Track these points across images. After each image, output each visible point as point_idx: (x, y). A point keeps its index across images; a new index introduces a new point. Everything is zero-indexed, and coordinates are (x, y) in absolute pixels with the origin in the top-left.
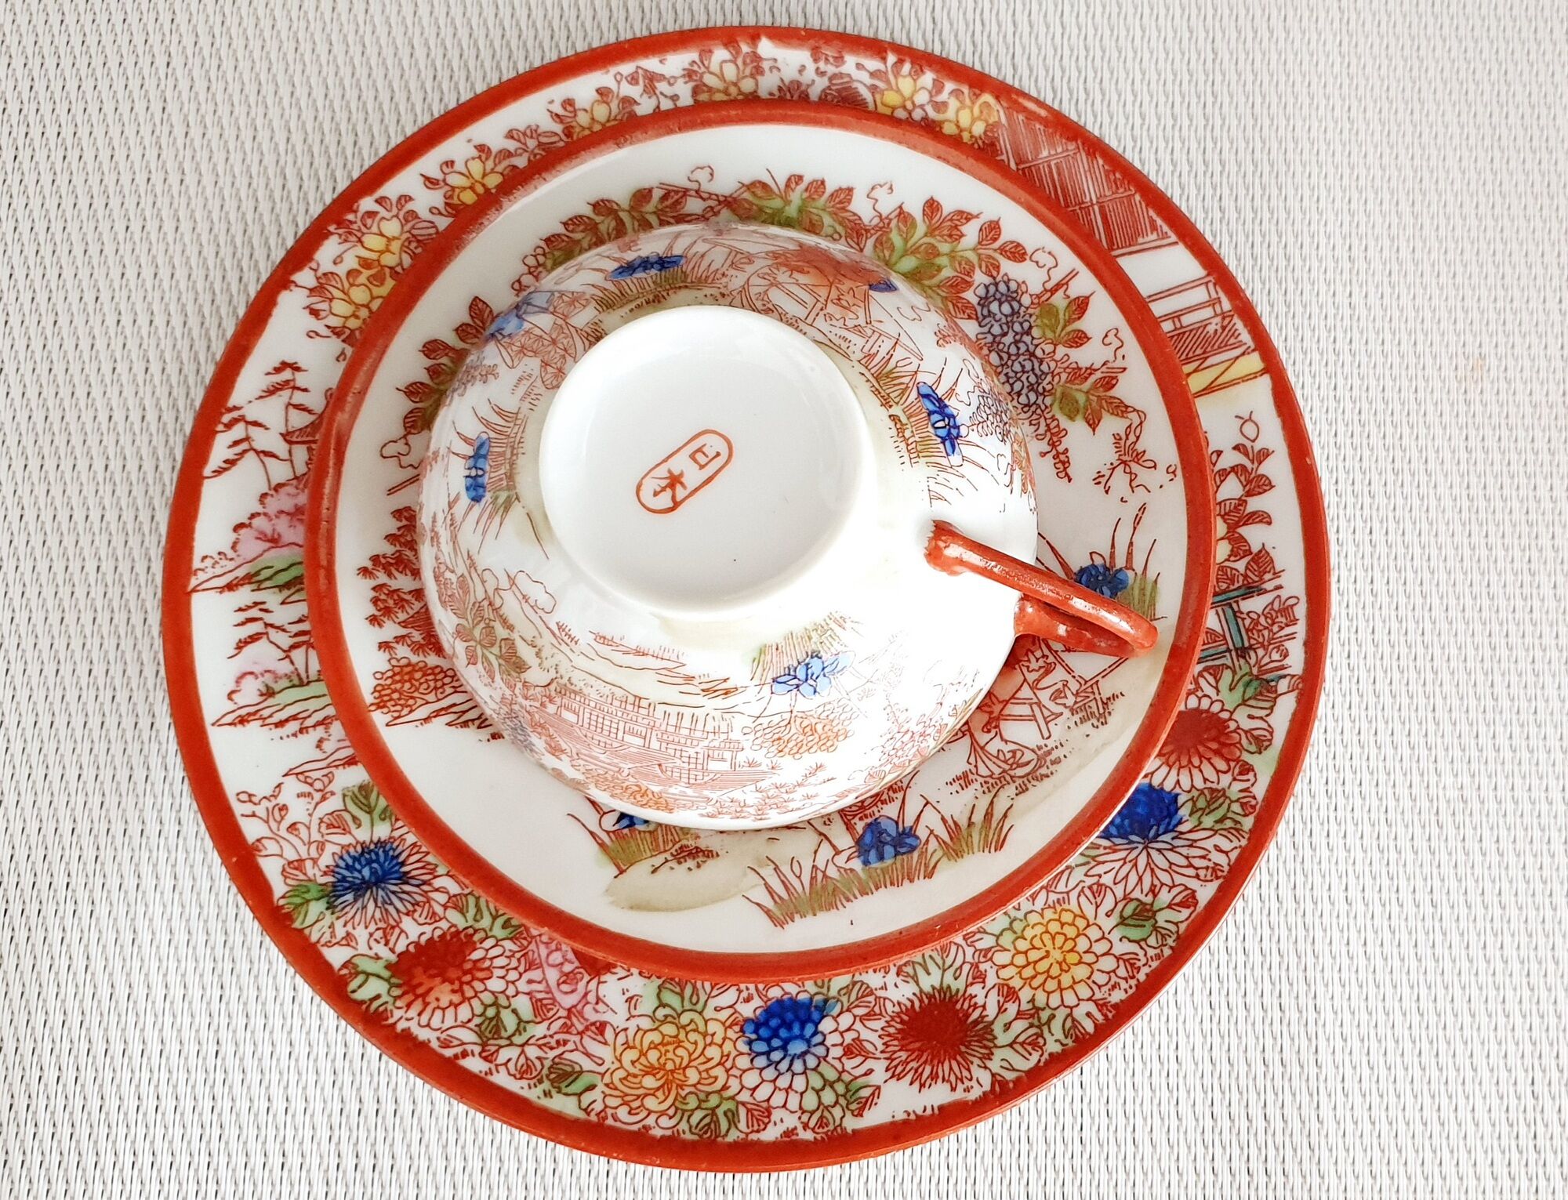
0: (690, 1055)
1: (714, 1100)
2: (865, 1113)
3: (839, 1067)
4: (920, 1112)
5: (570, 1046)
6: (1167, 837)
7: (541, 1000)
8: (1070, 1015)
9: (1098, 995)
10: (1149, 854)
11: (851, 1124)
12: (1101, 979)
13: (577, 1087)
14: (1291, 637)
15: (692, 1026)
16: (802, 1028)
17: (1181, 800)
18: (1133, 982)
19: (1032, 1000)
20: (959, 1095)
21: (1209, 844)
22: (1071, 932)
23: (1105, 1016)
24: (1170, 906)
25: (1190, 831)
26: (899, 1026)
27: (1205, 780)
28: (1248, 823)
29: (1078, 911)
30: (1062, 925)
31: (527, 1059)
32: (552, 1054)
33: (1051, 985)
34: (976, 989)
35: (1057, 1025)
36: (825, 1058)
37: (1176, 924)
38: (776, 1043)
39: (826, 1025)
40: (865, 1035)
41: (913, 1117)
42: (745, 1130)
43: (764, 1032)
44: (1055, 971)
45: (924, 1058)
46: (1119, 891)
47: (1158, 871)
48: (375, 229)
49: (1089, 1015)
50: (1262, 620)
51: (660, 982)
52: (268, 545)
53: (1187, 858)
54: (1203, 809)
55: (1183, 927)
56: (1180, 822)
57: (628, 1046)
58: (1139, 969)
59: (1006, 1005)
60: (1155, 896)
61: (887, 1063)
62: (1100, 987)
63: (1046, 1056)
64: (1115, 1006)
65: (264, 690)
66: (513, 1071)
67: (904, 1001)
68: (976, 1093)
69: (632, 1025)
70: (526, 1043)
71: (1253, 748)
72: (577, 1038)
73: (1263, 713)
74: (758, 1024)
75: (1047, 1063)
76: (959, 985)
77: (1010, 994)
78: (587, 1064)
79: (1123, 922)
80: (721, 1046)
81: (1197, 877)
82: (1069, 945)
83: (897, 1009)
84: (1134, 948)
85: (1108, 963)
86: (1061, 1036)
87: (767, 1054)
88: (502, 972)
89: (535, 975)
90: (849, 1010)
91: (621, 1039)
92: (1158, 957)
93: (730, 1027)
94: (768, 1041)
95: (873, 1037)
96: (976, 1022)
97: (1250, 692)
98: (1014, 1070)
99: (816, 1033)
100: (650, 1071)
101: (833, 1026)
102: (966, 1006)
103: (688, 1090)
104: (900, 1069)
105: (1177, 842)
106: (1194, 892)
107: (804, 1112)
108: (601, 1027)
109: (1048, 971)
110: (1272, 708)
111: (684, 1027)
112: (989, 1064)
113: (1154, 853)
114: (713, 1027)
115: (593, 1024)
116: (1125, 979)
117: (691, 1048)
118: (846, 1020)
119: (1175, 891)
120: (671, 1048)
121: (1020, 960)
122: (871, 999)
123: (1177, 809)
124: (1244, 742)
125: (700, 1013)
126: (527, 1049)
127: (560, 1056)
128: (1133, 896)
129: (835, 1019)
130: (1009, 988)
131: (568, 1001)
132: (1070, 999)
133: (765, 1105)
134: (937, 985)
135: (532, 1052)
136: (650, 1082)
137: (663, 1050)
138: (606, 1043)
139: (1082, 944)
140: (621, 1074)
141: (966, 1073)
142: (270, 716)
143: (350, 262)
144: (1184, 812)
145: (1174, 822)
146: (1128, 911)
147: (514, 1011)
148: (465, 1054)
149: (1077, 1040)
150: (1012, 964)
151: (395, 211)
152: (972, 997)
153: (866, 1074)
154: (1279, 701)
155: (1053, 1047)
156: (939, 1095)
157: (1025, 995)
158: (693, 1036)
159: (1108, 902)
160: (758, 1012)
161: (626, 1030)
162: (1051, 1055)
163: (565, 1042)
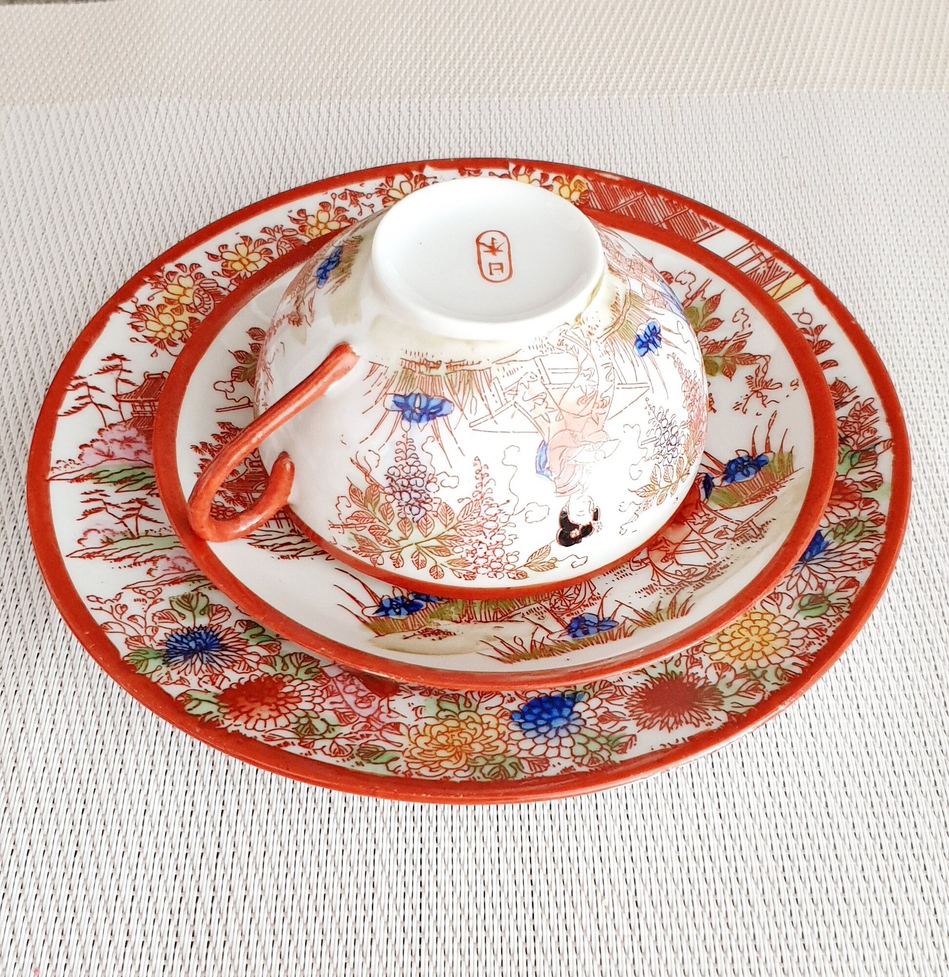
0: (472, 736)
1: (499, 759)
2: (628, 750)
3: (598, 729)
4: (673, 742)
5: (372, 737)
6: (821, 555)
7: (343, 713)
8: (780, 667)
9: (798, 652)
10: (809, 568)
11: (617, 758)
12: (798, 643)
13: (384, 758)
14: (876, 420)
15: (470, 720)
16: (560, 711)
17: (823, 533)
18: (824, 638)
19: (745, 666)
20: (703, 728)
21: (856, 549)
22: (762, 624)
23: (809, 662)
24: (838, 590)
25: (838, 547)
26: (639, 700)
27: (839, 517)
28: (882, 529)
29: (763, 611)
30: (754, 621)
31: (338, 745)
32: (358, 743)
33: (756, 656)
34: (696, 669)
35: (770, 676)
36: (584, 726)
37: (847, 598)
38: (540, 722)
39: (579, 707)
40: (612, 708)
41: (668, 747)
42: (530, 772)
43: (528, 717)
44: (757, 647)
45: (666, 714)
46: (794, 593)
47: (819, 575)
48: (175, 282)
49: (794, 664)
50: (850, 419)
51: (438, 697)
52: (105, 458)
53: (841, 562)
54: (843, 533)
55: (852, 599)
56: (828, 544)
57: (419, 735)
58: (826, 630)
59: (724, 674)
60: (823, 588)
61: (636, 721)
62: (797, 647)
63: (767, 694)
64: (814, 654)
65: (105, 540)
66: (328, 752)
67: (639, 685)
68: (716, 725)
69: (421, 724)
70: (336, 737)
71: (870, 489)
72: (378, 733)
73: (870, 468)
74: (522, 714)
75: (769, 698)
76: (682, 668)
77: (726, 667)
78: (388, 747)
79: (802, 608)
80: (496, 729)
81: (854, 569)
82: (764, 631)
83: (635, 690)
84: (819, 620)
85: (801, 633)
86: (776, 680)
87: (536, 729)
88: (310, 699)
89: (338, 699)
90: (595, 696)
91: (413, 731)
92: (839, 620)
93: (501, 717)
94: (534, 722)
95: (621, 709)
96: (702, 687)
97: (855, 460)
98: (744, 706)
99: (572, 712)
100: (442, 747)
101: (586, 707)
102: (691, 680)
103: (475, 756)
104: (648, 723)
105: (829, 556)
106: (853, 578)
107: (575, 757)
108: (396, 726)
109: (752, 649)
110: (876, 464)
111: (463, 721)
112: (721, 707)
113: (814, 567)
114: (486, 719)
115: (388, 724)
116: (818, 638)
117: (472, 732)
118: (595, 703)
119: (838, 582)
120: (456, 734)
121: (726, 647)
122: (612, 688)
123: (822, 539)
124: (861, 488)
125: (475, 712)
126: (337, 740)
127: (365, 743)
128: (805, 593)
129: (586, 703)
130: (722, 663)
131: (367, 712)
132: (775, 659)
133: (542, 757)
134: (663, 672)
135: (342, 742)
136: (442, 753)
137: (449, 735)
138: (401, 734)
139: (774, 628)
140: (418, 750)
141: (703, 716)
142: (111, 555)
143: (159, 299)
144: (829, 538)
145: (822, 546)
146: (805, 601)
147: (323, 720)
148: (286, 744)
149: (790, 679)
150: (720, 650)
151: (188, 272)
152: (693, 674)
153: (621, 730)
154: (880, 457)
155: (770, 687)
156: (685, 732)
157: (738, 665)
158: (471, 726)
159: (787, 601)
160: (521, 707)
161: (416, 726)
162: (772, 692)
163: (368, 736)
